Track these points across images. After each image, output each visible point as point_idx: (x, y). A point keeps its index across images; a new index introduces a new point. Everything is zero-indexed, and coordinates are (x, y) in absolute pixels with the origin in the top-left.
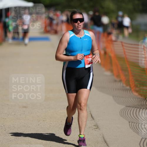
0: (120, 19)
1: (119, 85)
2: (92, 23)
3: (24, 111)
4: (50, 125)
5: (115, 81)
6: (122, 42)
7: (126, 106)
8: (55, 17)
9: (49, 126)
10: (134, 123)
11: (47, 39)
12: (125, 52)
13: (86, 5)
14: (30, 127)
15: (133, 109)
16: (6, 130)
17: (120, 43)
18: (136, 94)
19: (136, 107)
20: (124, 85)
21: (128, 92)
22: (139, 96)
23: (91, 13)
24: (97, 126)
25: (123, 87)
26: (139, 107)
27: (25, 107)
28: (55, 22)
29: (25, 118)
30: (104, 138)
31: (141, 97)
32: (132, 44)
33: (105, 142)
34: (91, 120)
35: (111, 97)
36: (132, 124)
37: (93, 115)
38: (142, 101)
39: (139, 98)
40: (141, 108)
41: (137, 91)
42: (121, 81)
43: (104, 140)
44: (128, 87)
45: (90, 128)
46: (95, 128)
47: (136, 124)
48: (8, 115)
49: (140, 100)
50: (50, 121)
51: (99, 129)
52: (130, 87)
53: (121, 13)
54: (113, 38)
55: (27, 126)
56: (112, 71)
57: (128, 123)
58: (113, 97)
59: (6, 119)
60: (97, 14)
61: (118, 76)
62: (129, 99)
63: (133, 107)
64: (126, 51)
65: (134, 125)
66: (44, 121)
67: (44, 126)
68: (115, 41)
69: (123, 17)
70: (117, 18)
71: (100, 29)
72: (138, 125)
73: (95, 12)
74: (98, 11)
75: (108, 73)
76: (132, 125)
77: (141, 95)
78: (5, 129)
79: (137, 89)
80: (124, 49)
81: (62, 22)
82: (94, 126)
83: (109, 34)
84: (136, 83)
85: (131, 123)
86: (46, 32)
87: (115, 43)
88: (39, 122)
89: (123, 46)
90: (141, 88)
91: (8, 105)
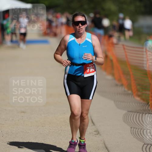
0: (121, 22)
1: (121, 89)
2: (93, 25)
3: (22, 116)
4: (50, 131)
5: (117, 85)
6: (123, 45)
7: (128, 111)
8: (54, 19)
9: (48, 131)
10: (136, 128)
11: (46, 42)
12: (126, 55)
13: (86, 6)
14: (28, 132)
15: (135, 114)
16: (4, 136)
17: (122, 46)
18: (138, 99)
19: (138, 113)
20: (126, 89)
21: (130, 96)
22: (142, 101)
23: (92, 15)
24: (98, 132)
25: (125, 91)
26: (141, 112)
27: (23, 112)
28: (54, 24)
29: (24, 123)
30: (105, 144)
31: (143, 102)
32: (134, 47)
33: (107, 148)
34: (92, 126)
35: (113, 102)
36: (134, 129)
37: (94, 121)
38: (144, 106)
39: (142, 103)
40: (143, 113)
41: (139, 96)
42: (122, 85)
43: (105, 146)
44: (130, 92)
45: (90, 133)
46: (96, 133)
47: (138, 130)
48: (6, 120)
49: (142, 105)
50: (50, 127)
51: (100, 135)
52: (132, 91)
53: (121, 15)
54: (115, 40)
55: (25, 131)
56: (113, 75)
57: (130, 128)
58: (114, 101)
59: (3, 124)
60: (98, 16)
61: (120, 80)
62: (131, 104)
63: (135, 112)
64: (128, 54)
65: (135, 131)
66: (42, 126)
67: (43, 131)
68: (117, 44)
69: (124, 19)
70: (118, 21)
71: (101, 32)
72: (140, 130)
73: (95, 14)
74: (99, 13)
75: (110, 77)
76: (133, 131)
77: (143, 100)
78: (2, 135)
79: (139, 93)
80: (125, 52)
81: (62, 24)
82: (95, 131)
83: (111, 36)
84: (138, 87)
85: (132, 129)
86: (45, 34)
87: (116, 46)
88: (38, 127)
89: (124, 49)
90: (144, 92)
91: (6, 110)
